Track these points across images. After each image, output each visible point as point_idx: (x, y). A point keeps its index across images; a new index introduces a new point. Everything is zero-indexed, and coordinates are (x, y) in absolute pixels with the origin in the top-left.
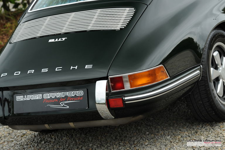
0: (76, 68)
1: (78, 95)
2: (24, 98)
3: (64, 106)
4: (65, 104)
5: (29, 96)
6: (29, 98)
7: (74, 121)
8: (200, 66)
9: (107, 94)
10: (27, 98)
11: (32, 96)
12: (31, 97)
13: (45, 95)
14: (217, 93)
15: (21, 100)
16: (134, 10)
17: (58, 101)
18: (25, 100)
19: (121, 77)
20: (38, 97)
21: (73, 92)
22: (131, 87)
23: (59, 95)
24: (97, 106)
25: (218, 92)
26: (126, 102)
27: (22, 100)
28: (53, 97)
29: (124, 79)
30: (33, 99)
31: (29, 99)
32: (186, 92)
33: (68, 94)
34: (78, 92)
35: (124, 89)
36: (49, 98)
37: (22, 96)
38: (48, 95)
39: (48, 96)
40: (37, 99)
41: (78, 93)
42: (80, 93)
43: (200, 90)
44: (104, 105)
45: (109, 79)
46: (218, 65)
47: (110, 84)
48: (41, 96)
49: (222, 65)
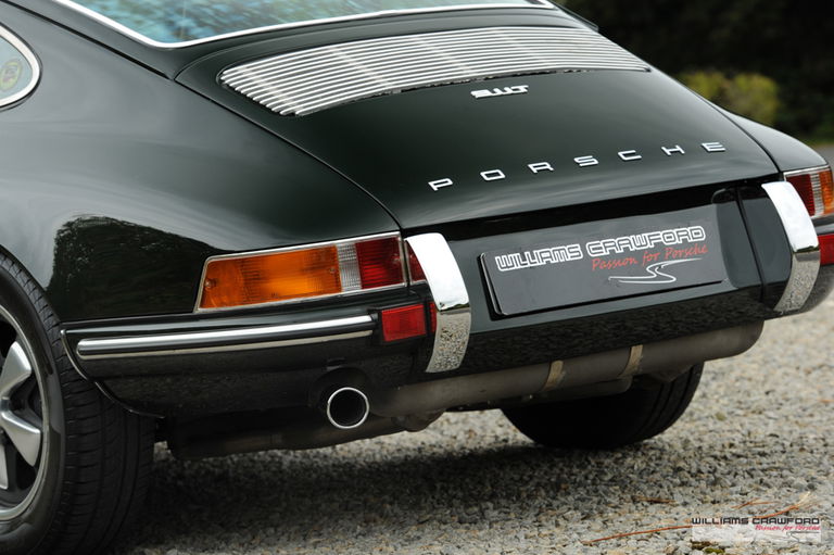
1: (692, 240)
2: (524, 259)
3: (659, 278)
4: (662, 270)
5: (538, 252)
6: (542, 259)
10: (533, 258)
11: (551, 250)
12: (548, 254)
13: (590, 246)
15: (516, 267)
17: (637, 261)
18: (529, 265)
19: (807, 177)
20: (569, 255)
21: (677, 232)
23: (636, 242)
27: (520, 267)
28: (619, 251)
29: (814, 185)
30: (554, 261)
31: (541, 263)
33: (662, 237)
34: (688, 230)
36: (605, 254)
37: (516, 255)
38: (601, 245)
39: (601, 248)
40: (570, 259)
41: (690, 235)
42: (695, 234)
48: (579, 249)
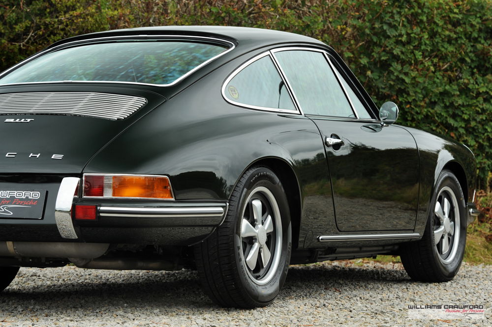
0: (38, 156)
1: (31, 198)
4: (8, 209)
7: (15, 240)
8: (225, 203)
9: (75, 200)
14: (246, 261)
16: (145, 101)
19: (102, 177)
21: (24, 193)
22: (113, 195)
24: (57, 214)
25: (247, 259)
26: (101, 214)
29: (105, 182)
32: (196, 237)
33: (15, 194)
34: (32, 193)
35: (102, 196)
41: (31, 195)
42: (35, 195)
43: (220, 243)
44: (68, 214)
45: (84, 178)
46: (257, 221)
47: (84, 185)
49: (263, 224)
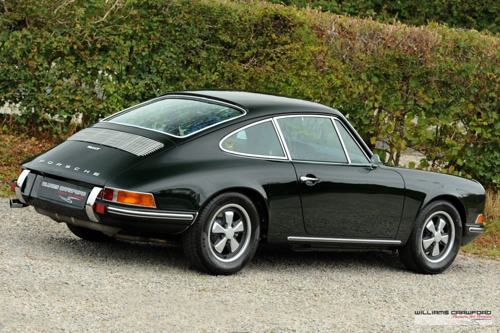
0: (88, 172)
3: (69, 201)
4: (71, 199)
5: (51, 184)
8: (196, 212)
9: (97, 199)
10: (49, 185)
12: (52, 186)
13: (61, 187)
14: (213, 247)
15: (45, 186)
16: (163, 146)
17: (67, 194)
18: (47, 186)
19: (113, 190)
20: (56, 187)
21: (80, 192)
22: (118, 201)
23: (70, 190)
24: (86, 206)
25: (216, 246)
26: (108, 211)
28: (66, 191)
29: (114, 193)
30: (52, 188)
31: (49, 187)
33: (76, 191)
35: (112, 200)
39: (63, 189)
42: (83, 194)
44: (92, 207)
45: (104, 189)
47: (104, 193)
48: (58, 187)
49: (233, 226)
